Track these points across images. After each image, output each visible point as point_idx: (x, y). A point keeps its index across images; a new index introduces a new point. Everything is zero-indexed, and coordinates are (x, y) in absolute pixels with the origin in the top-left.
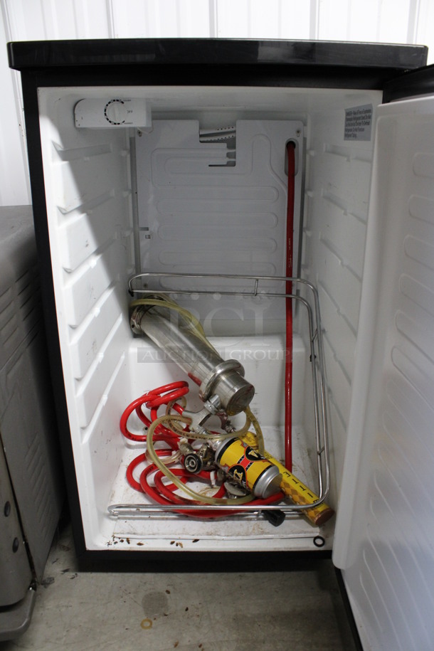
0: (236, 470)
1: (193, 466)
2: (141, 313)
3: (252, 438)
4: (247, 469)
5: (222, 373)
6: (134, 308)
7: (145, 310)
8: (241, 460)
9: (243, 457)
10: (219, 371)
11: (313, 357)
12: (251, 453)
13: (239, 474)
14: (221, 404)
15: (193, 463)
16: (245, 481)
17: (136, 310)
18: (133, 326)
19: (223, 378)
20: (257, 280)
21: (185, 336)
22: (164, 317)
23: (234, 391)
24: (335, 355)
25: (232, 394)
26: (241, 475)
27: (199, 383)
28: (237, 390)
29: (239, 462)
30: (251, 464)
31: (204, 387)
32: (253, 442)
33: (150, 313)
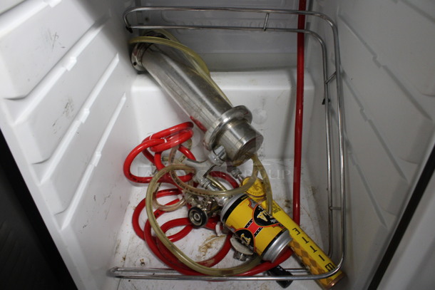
0: (243, 235)
1: (198, 220)
2: (142, 51)
3: (259, 185)
4: (255, 235)
5: (229, 122)
6: (135, 44)
7: (146, 47)
8: (249, 224)
9: (251, 221)
10: (226, 120)
11: (327, 101)
12: (261, 216)
13: (246, 239)
14: (227, 155)
15: (197, 217)
16: (253, 246)
17: (136, 47)
18: (135, 64)
19: (230, 126)
20: (268, 14)
21: (189, 77)
22: (166, 54)
23: (242, 143)
24: (362, 110)
25: (239, 146)
26: (249, 240)
27: (203, 129)
28: (245, 142)
29: (246, 227)
30: (260, 229)
31: (208, 136)
32: (260, 190)
33: (151, 50)
